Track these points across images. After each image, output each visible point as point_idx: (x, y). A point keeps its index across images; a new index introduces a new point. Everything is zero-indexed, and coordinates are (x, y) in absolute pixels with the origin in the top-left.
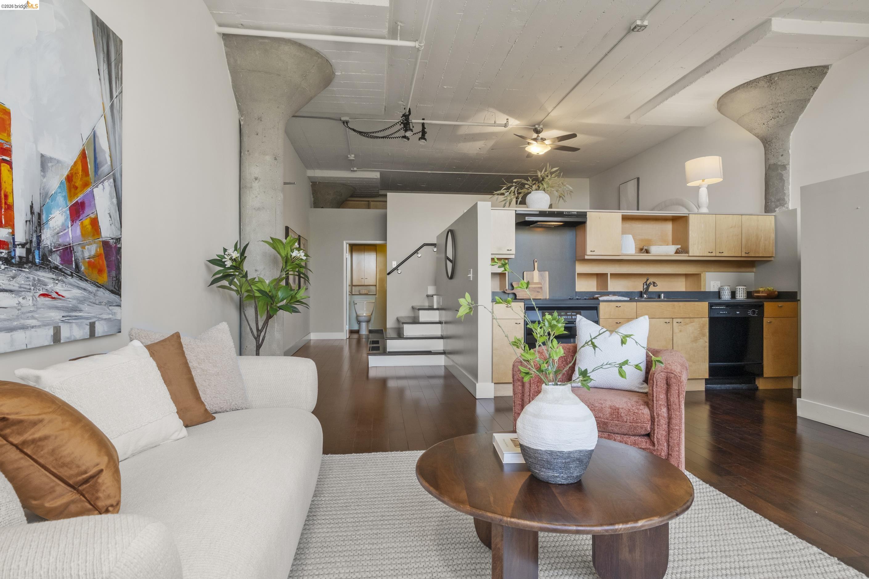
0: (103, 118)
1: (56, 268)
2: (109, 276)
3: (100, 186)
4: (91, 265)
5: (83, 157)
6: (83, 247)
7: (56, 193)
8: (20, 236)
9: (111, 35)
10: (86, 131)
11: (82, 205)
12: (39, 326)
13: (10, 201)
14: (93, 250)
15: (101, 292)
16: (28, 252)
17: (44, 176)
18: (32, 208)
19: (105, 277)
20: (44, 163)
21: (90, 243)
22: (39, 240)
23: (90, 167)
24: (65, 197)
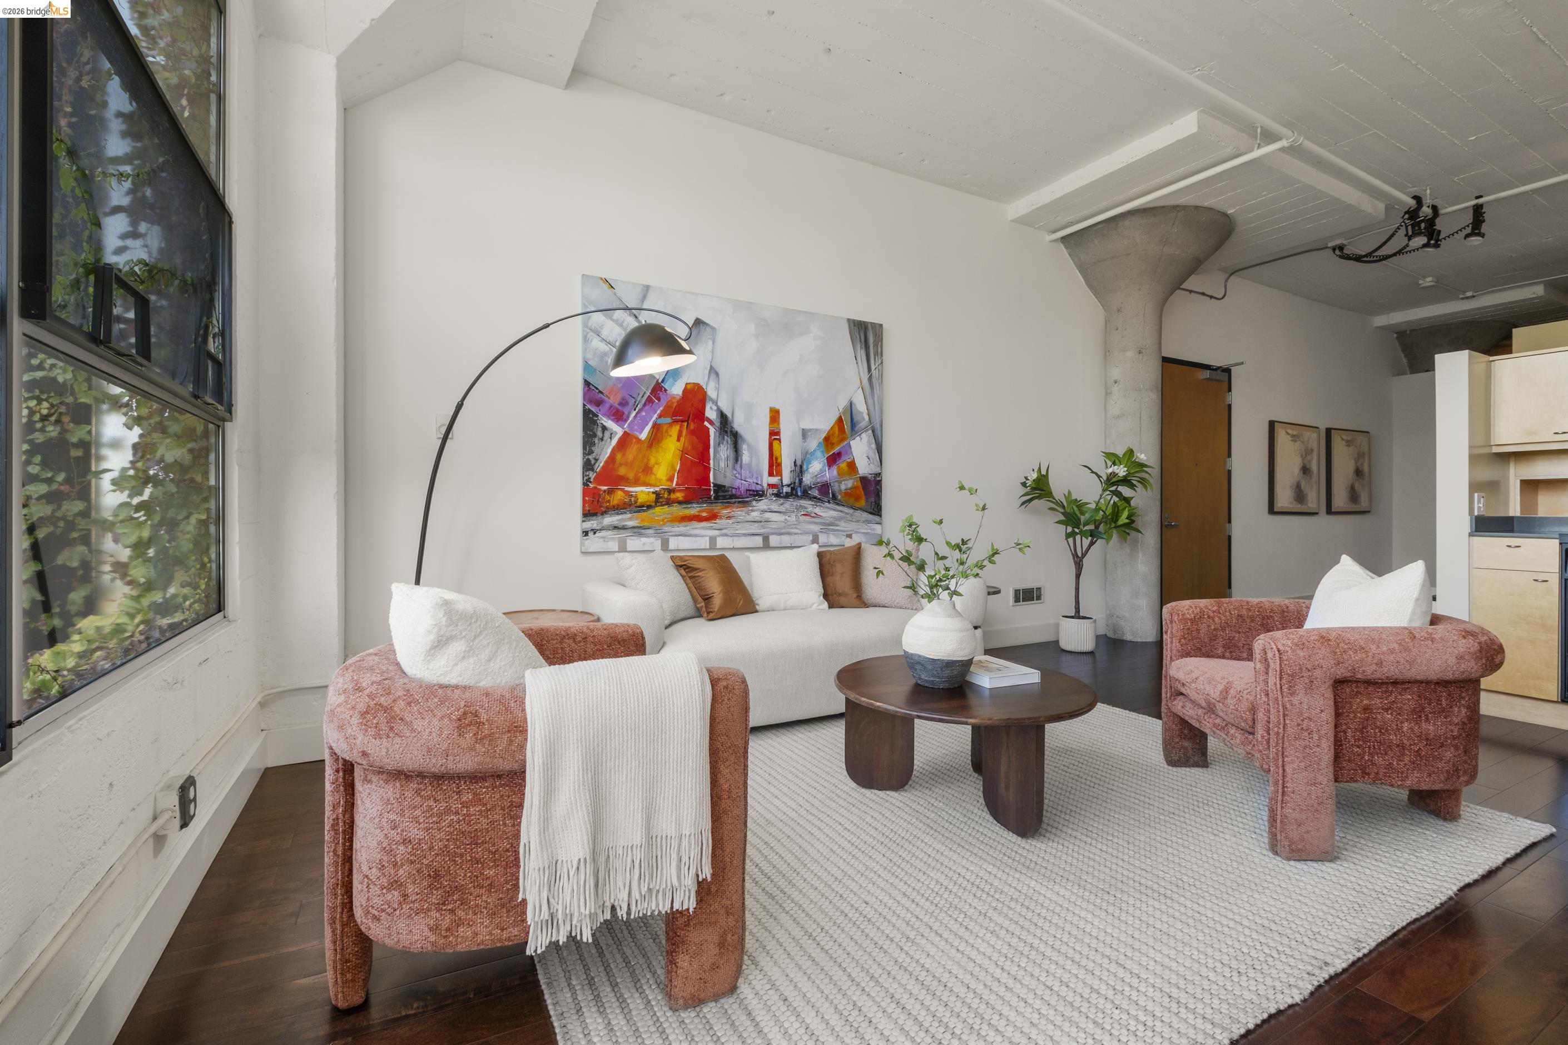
0: (861, 389)
1: (815, 498)
2: (867, 502)
3: (858, 438)
4: (848, 494)
5: (840, 420)
6: (840, 482)
7: (815, 451)
8: (786, 480)
9: (869, 326)
10: (842, 404)
11: (839, 455)
12: (801, 534)
13: (779, 461)
14: (850, 484)
15: (858, 513)
16: (793, 489)
17: (805, 442)
18: (795, 462)
19: (863, 503)
20: (805, 434)
21: (846, 480)
22: (801, 481)
23: (847, 427)
24: (822, 452)
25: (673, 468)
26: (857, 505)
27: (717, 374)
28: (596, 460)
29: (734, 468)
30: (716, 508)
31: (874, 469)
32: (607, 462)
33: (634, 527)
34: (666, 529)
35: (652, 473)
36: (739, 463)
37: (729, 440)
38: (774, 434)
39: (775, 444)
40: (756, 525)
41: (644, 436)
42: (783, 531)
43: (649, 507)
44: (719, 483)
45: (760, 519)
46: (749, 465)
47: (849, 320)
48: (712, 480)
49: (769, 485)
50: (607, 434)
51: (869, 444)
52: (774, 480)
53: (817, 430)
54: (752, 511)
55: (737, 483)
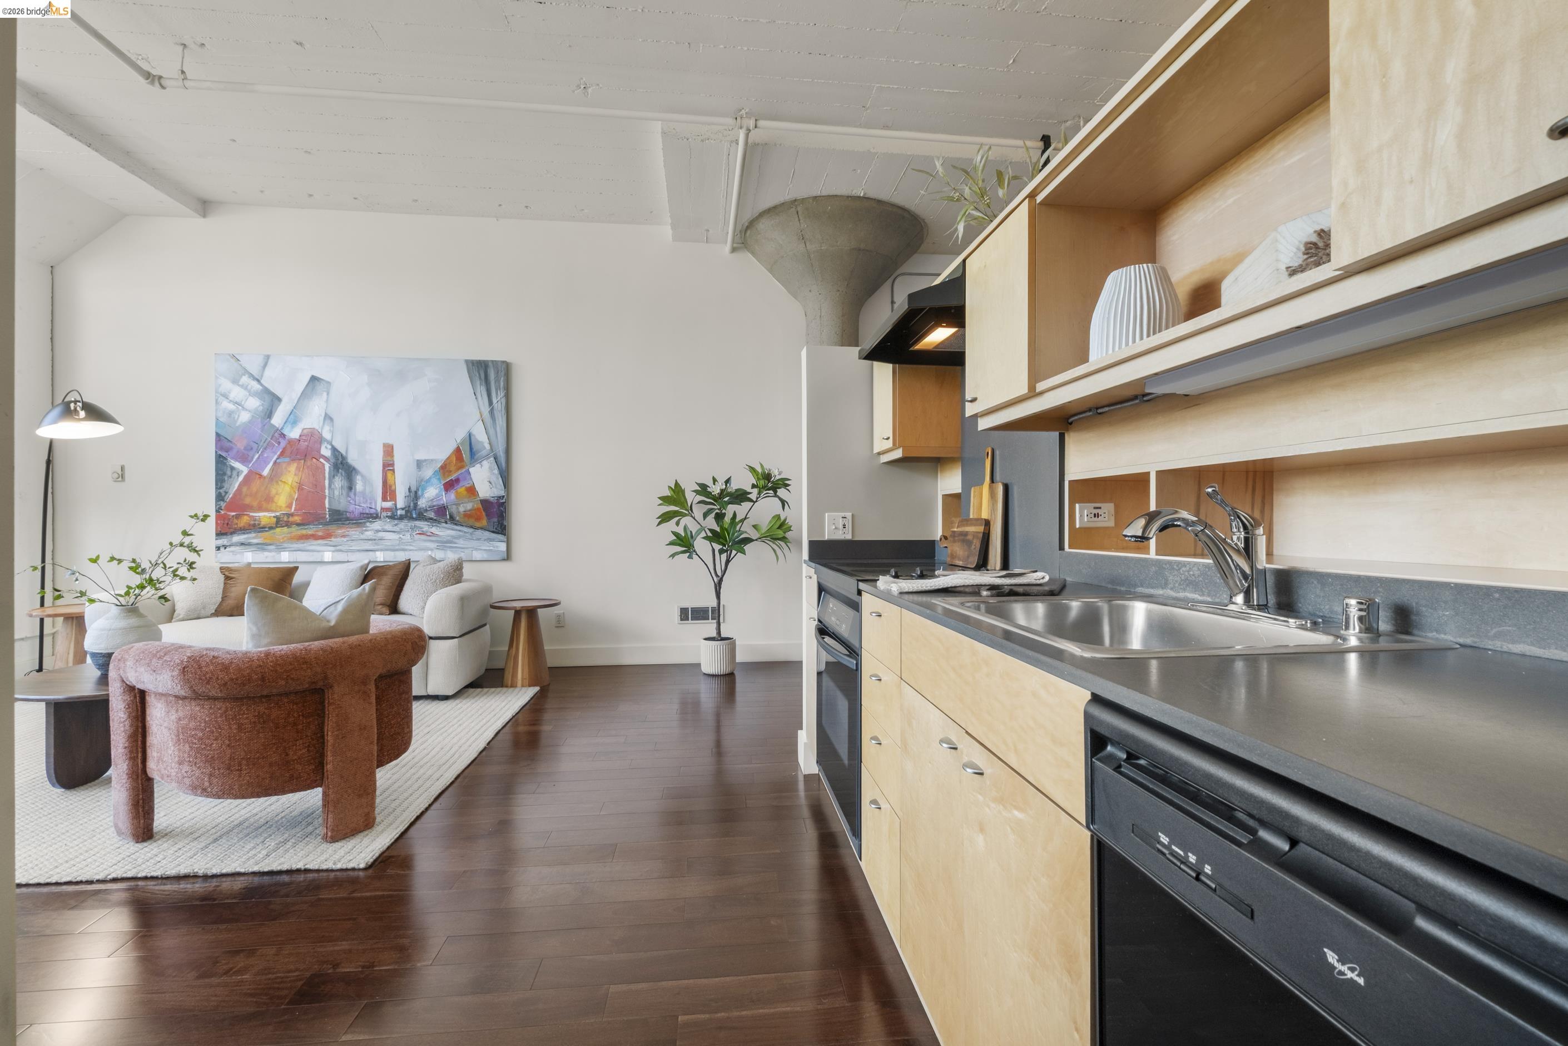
0: (481, 421)
1: (431, 519)
2: (488, 522)
3: (478, 465)
4: (467, 515)
5: (458, 451)
6: (457, 505)
7: (430, 478)
8: (401, 503)
9: (490, 364)
10: (460, 435)
11: (457, 480)
12: (416, 550)
13: (393, 488)
14: (469, 506)
15: (479, 532)
16: (407, 512)
17: (419, 471)
18: (409, 489)
19: (484, 522)
20: (419, 464)
21: (466, 503)
22: (416, 505)
23: (466, 456)
24: (439, 479)
25: (290, 496)
26: (478, 525)
27: (331, 419)
28: (226, 493)
29: (348, 496)
30: (332, 528)
31: (499, 491)
32: (235, 495)
33: (258, 544)
34: (286, 545)
35: (273, 501)
36: (353, 491)
37: (343, 473)
38: (388, 466)
39: (389, 474)
40: (370, 542)
41: (266, 472)
42: (397, 547)
43: (271, 528)
44: (334, 508)
45: (374, 538)
46: (363, 493)
47: (467, 361)
48: (327, 506)
49: (383, 509)
50: (235, 473)
51: (491, 469)
52: (388, 504)
53: (432, 460)
54: (366, 530)
55: (351, 508)
